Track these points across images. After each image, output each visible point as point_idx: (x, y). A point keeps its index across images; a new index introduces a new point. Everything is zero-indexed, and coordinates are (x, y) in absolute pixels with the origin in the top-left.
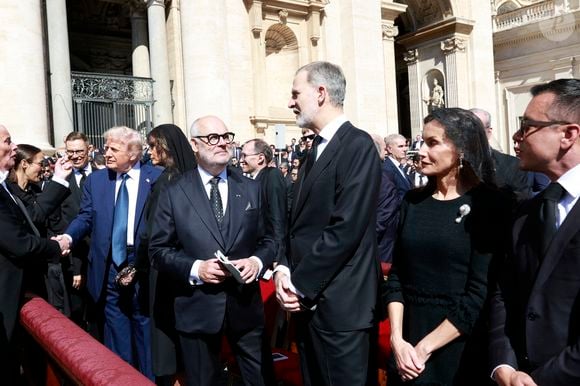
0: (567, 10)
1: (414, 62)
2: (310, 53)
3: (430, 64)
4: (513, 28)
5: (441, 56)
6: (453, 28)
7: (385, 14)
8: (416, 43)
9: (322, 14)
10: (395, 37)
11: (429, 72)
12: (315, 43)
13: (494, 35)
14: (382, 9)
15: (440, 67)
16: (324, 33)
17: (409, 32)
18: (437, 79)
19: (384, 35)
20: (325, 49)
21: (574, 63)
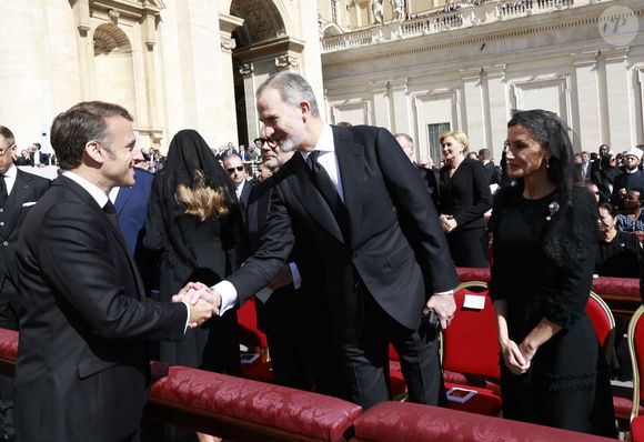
0: (382, 40)
1: (249, 76)
2: (145, 58)
4: (338, 52)
6: (285, 46)
7: (223, 25)
8: (251, 57)
9: (158, 19)
10: (232, 50)
12: (150, 48)
13: (322, 56)
14: (220, 21)
16: (160, 39)
17: (243, 46)
19: (222, 46)
20: (161, 56)
21: (388, 86)
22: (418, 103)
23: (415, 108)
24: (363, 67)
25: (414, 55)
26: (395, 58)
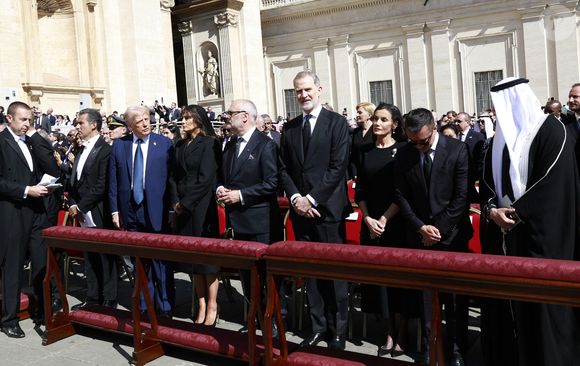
1: (188, 34)
2: (87, 19)
3: (204, 36)
4: (278, 8)
5: (215, 30)
6: (224, 3)
8: (190, 15)
10: (172, 9)
11: (203, 44)
12: (91, 8)
13: (262, 12)
15: (214, 40)
17: (182, 3)
18: (211, 51)
19: (161, 5)
20: (102, 17)
21: (329, 43)
22: (360, 60)
23: (356, 65)
24: (303, 24)
25: (355, 11)
26: (336, 15)
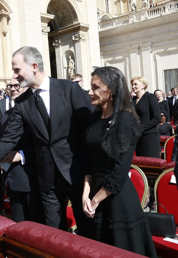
0: (135, 21)
1: (58, 47)
2: (2, 40)
3: (67, 48)
4: (109, 29)
5: (73, 44)
6: (78, 28)
7: (43, 19)
8: (59, 36)
9: (8, 19)
10: (48, 33)
11: (66, 52)
12: (5, 35)
13: (100, 33)
14: (41, 17)
15: (72, 49)
16: (10, 29)
17: (55, 30)
18: (71, 56)
19: (42, 31)
20: (10, 38)
21: (139, 48)
22: (158, 57)
23: (155, 60)
24: (124, 38)
25: (155, 29)
26: (143, 32)
